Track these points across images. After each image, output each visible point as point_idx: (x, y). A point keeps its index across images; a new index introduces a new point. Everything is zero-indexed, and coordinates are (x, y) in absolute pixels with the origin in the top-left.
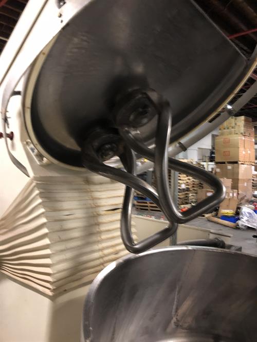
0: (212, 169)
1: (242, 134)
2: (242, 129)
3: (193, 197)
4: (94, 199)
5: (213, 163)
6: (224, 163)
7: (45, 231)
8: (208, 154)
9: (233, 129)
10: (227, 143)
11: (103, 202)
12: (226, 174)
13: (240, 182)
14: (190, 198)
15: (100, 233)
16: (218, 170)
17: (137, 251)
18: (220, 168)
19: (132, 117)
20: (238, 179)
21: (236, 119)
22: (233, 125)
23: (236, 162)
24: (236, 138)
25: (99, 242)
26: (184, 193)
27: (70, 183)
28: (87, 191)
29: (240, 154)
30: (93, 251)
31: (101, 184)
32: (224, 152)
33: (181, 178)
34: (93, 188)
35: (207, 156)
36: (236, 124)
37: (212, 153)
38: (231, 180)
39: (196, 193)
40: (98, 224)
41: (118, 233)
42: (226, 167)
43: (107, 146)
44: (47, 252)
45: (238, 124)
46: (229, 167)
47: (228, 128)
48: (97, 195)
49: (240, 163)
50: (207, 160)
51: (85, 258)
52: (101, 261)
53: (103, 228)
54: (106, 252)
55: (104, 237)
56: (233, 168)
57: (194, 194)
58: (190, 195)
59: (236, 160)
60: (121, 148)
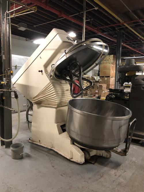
0: (99, 80)
1: (112, 63)
2: (112, 61)
3: (89, 93)
4: (63, 87)
5: (99, 77)
6: (104, 77)
7: (55, 93)
8: (97, 72)
9: (108, 61)
10: (105, 68)
11: (65, 88)
12: (104, 82)
13: (110, 85)
14: (88, 93)
15: (65, 95)
16: (101, 80)
17: (75, 97)
18: (102, 79)
19: (73, 68)
20: (110, 84)
21: (109, 56)
22: (108, 59)
23: (109, 77)
24: (109, 65)
25: (65, 97)
26: (85, 91)
27: (57, 83)
28: (61, 85)
29: (111, 73)
30: (64, 99)
31: (64, 84)
32: (104, 72)
33: (84, 84)
34: (62, 84)
35: (97, 73)
36: (109, 58)
37: (99, 72)
38: (106, 85)
39: (91, 91)
40: (64, 93)
41: (70, 94)
42: (105, 79)
43: (67, 74)
44: (56, 98)
45: (110, 58)
46: (106, 79)
47: (106, 60)
48: (63, 86)
49: (110, 77)
50: (97, 75)
51: (62, 100)
52: (65, 102)
53: (65, 94)
54: (66, 100)
55: (66, 96)
56: (107, 79)
57: (90, 92)
58: (88, 92)
59: (109, 76)
60: (70, 74)
